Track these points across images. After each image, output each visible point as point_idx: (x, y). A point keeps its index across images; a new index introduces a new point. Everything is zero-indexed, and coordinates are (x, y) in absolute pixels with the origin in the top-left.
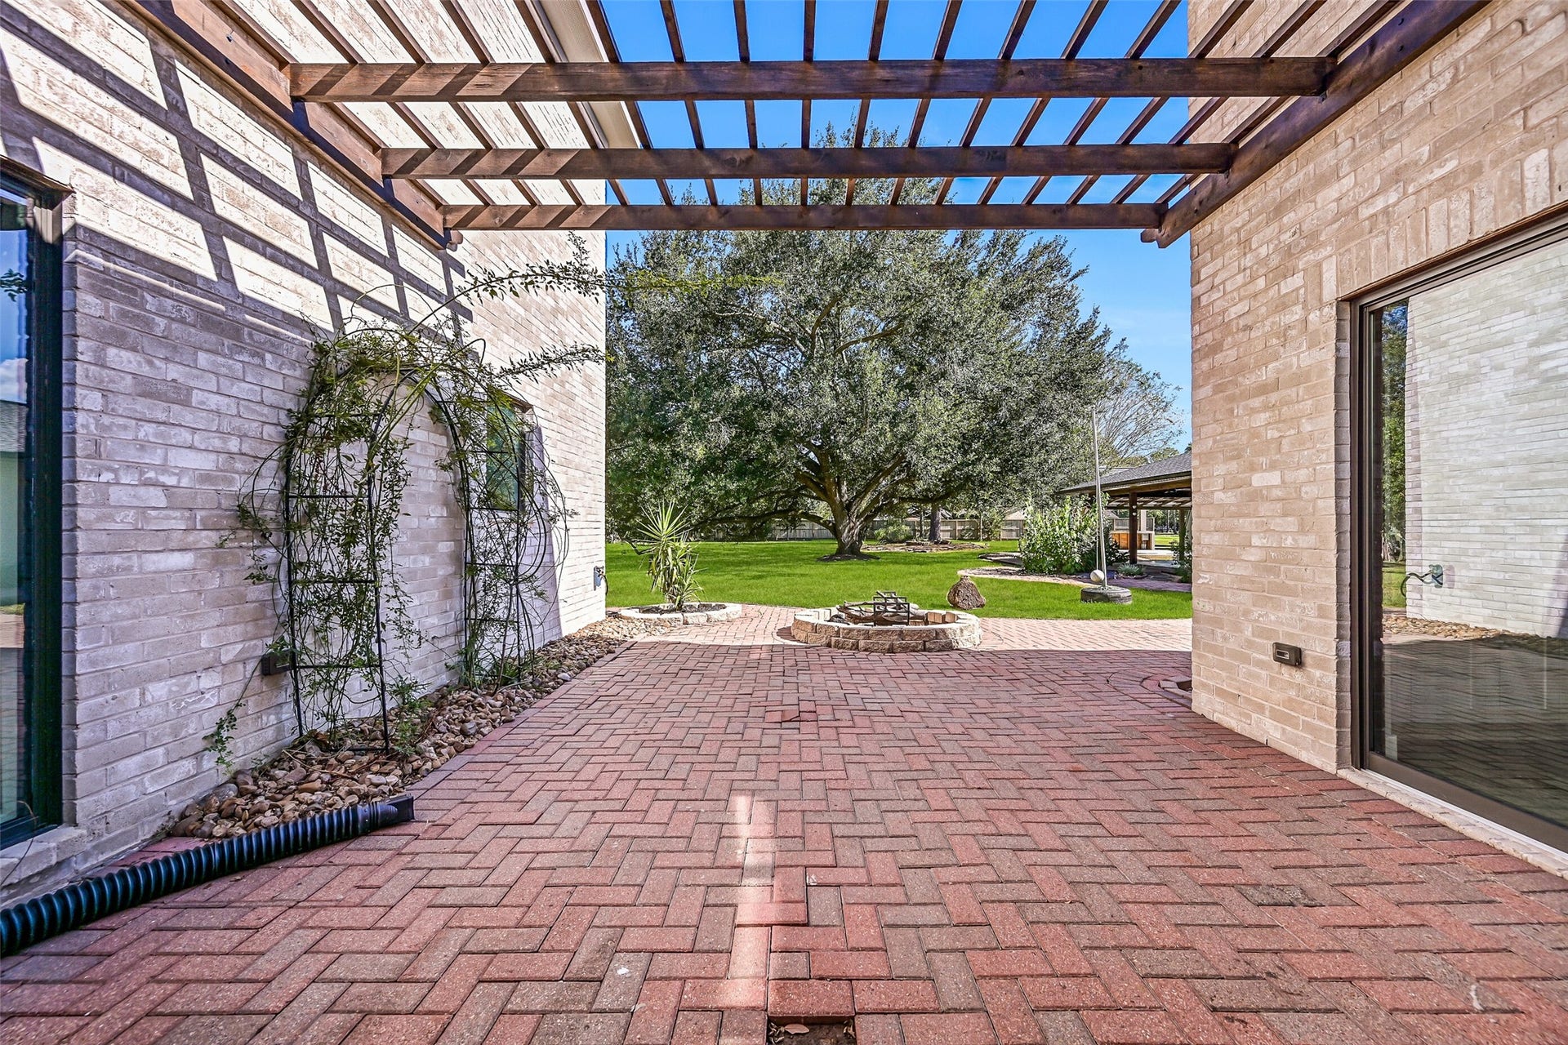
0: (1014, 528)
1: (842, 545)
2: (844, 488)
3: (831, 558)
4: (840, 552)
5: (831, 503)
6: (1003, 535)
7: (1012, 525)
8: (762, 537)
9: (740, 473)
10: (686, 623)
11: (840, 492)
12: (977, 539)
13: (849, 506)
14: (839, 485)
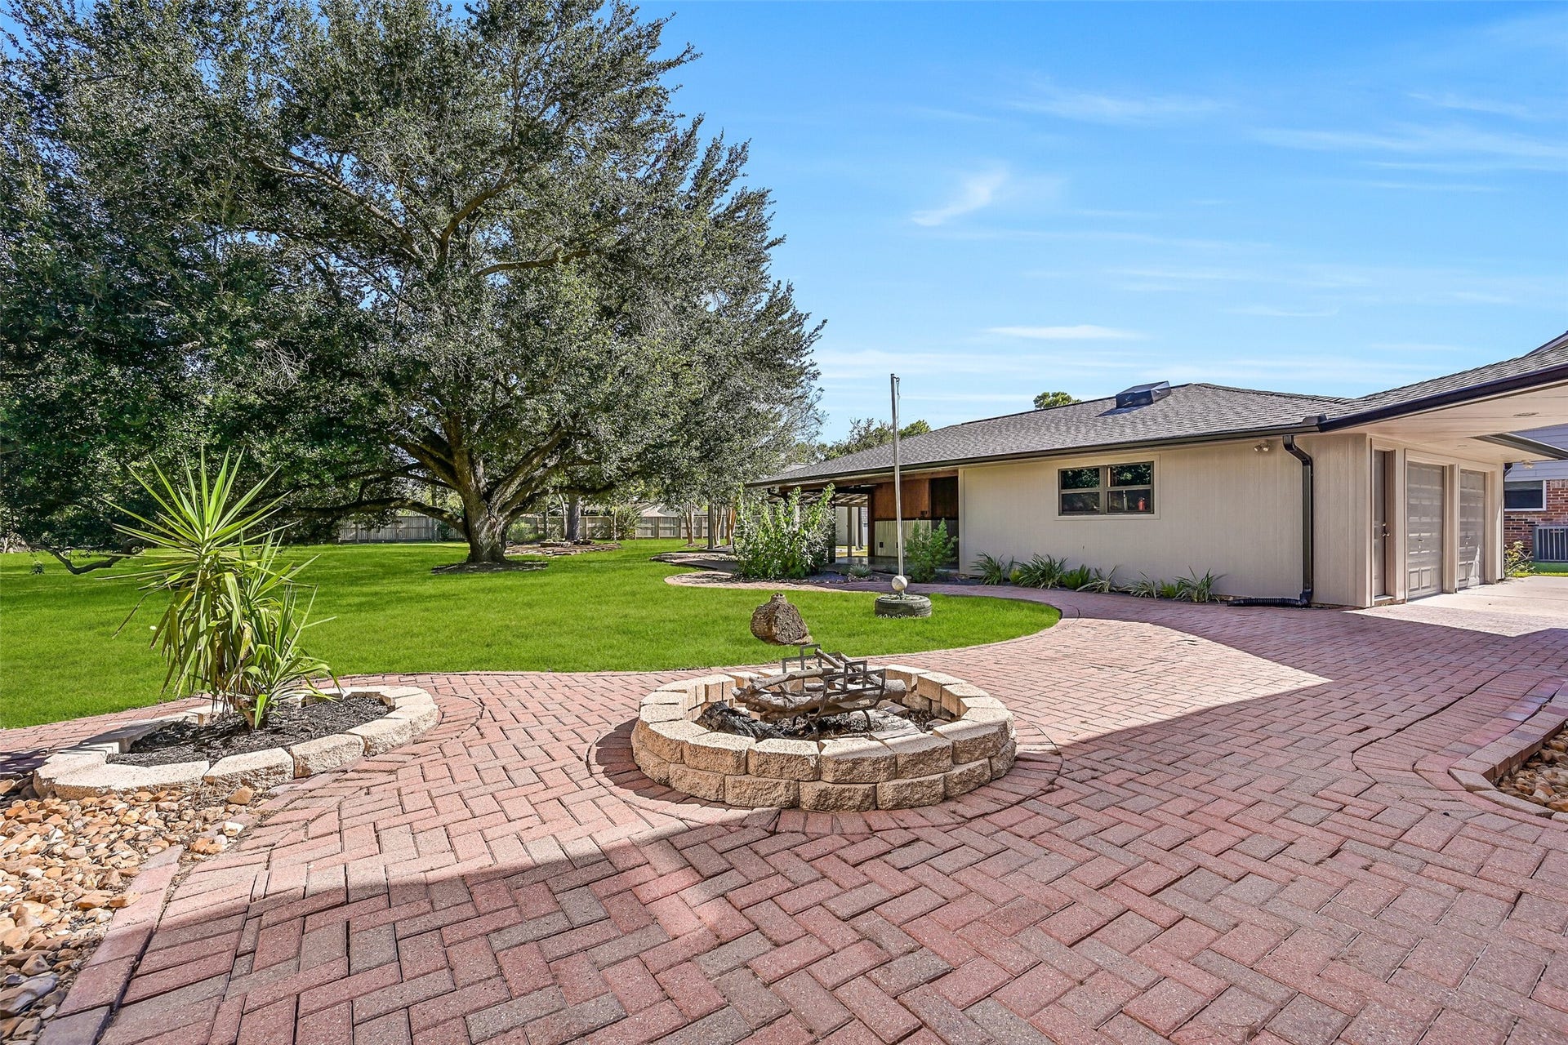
0: (649, 525)
1: (476, 549)
2: (480, 470)
3: (459, 569)
4: (475, 557)
5: (464, 491)
6: (638, 533)
7: (646, 522)
8: (331, 539)
9: (319, 433)
10: (304, 774)
11: (475, 475)
12: (610, 538)
13: (487, 496)
14: (473, 463)
